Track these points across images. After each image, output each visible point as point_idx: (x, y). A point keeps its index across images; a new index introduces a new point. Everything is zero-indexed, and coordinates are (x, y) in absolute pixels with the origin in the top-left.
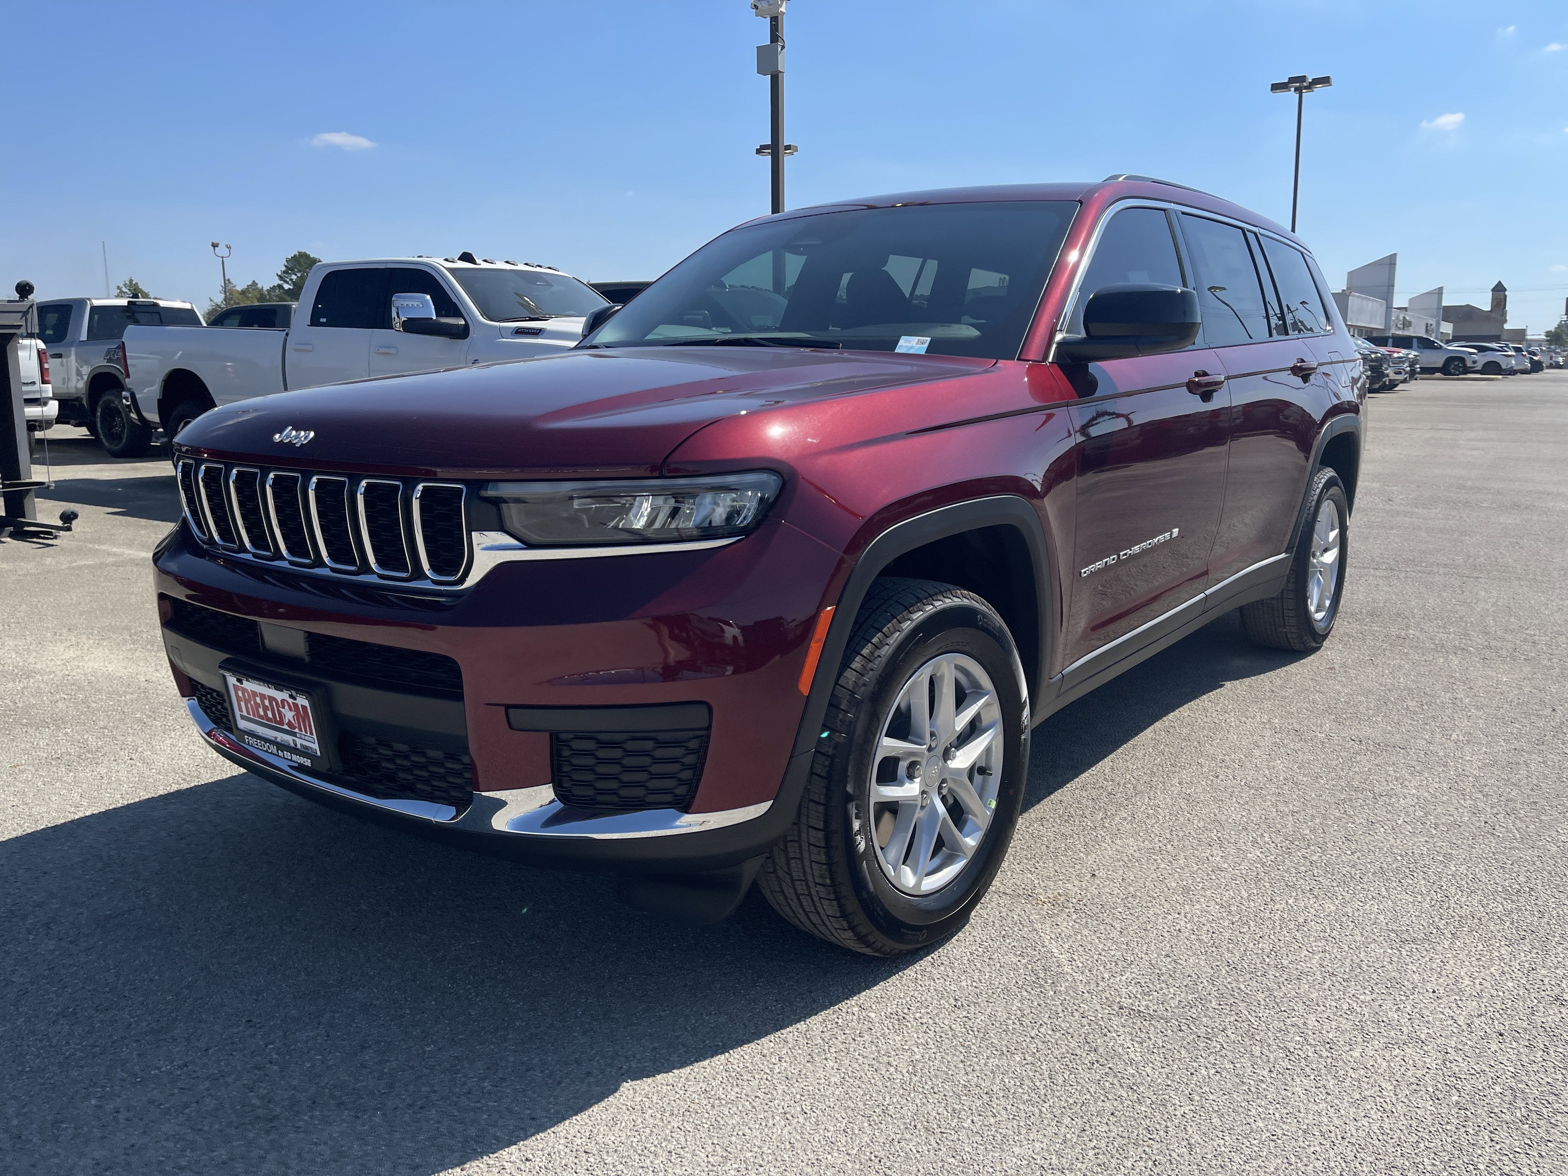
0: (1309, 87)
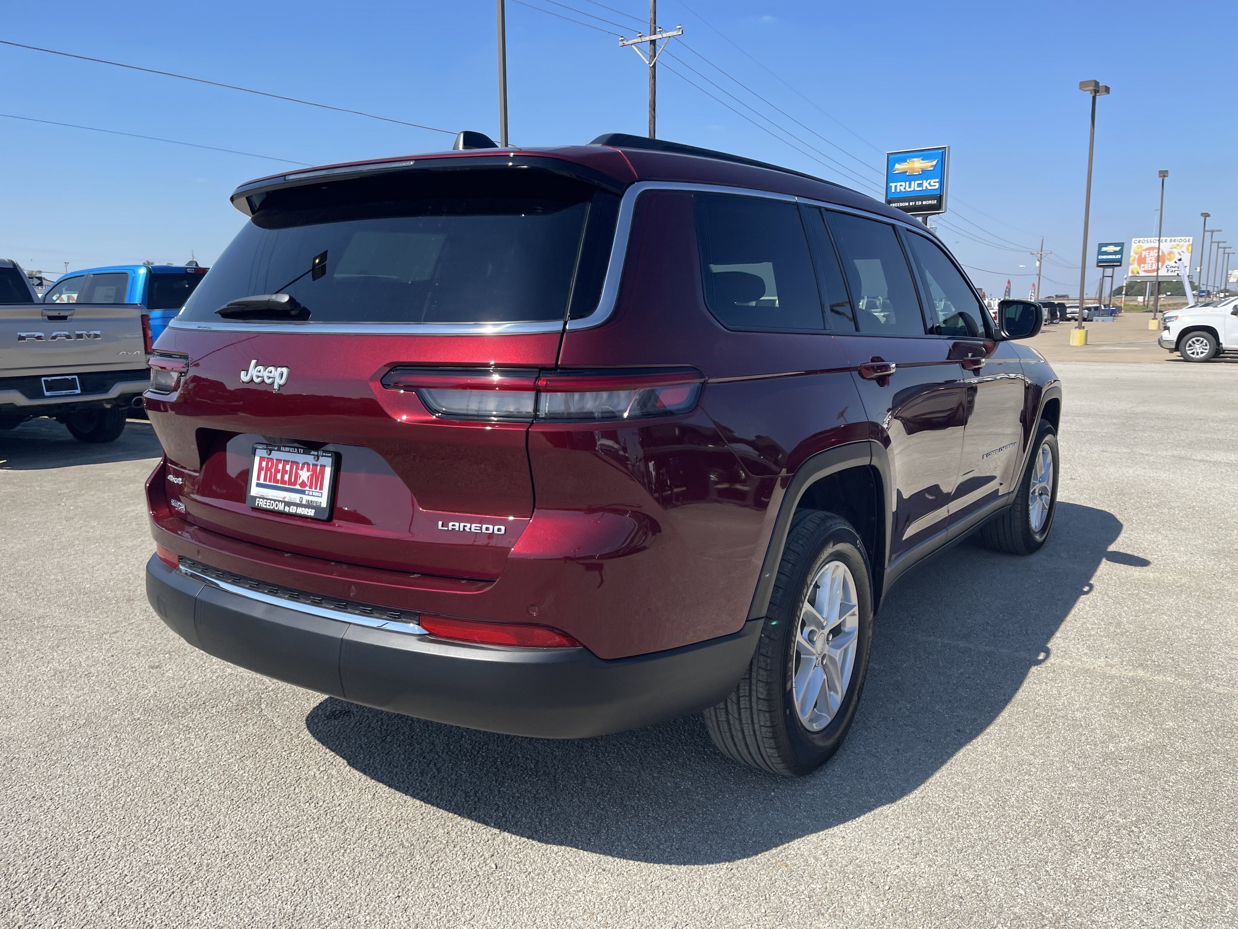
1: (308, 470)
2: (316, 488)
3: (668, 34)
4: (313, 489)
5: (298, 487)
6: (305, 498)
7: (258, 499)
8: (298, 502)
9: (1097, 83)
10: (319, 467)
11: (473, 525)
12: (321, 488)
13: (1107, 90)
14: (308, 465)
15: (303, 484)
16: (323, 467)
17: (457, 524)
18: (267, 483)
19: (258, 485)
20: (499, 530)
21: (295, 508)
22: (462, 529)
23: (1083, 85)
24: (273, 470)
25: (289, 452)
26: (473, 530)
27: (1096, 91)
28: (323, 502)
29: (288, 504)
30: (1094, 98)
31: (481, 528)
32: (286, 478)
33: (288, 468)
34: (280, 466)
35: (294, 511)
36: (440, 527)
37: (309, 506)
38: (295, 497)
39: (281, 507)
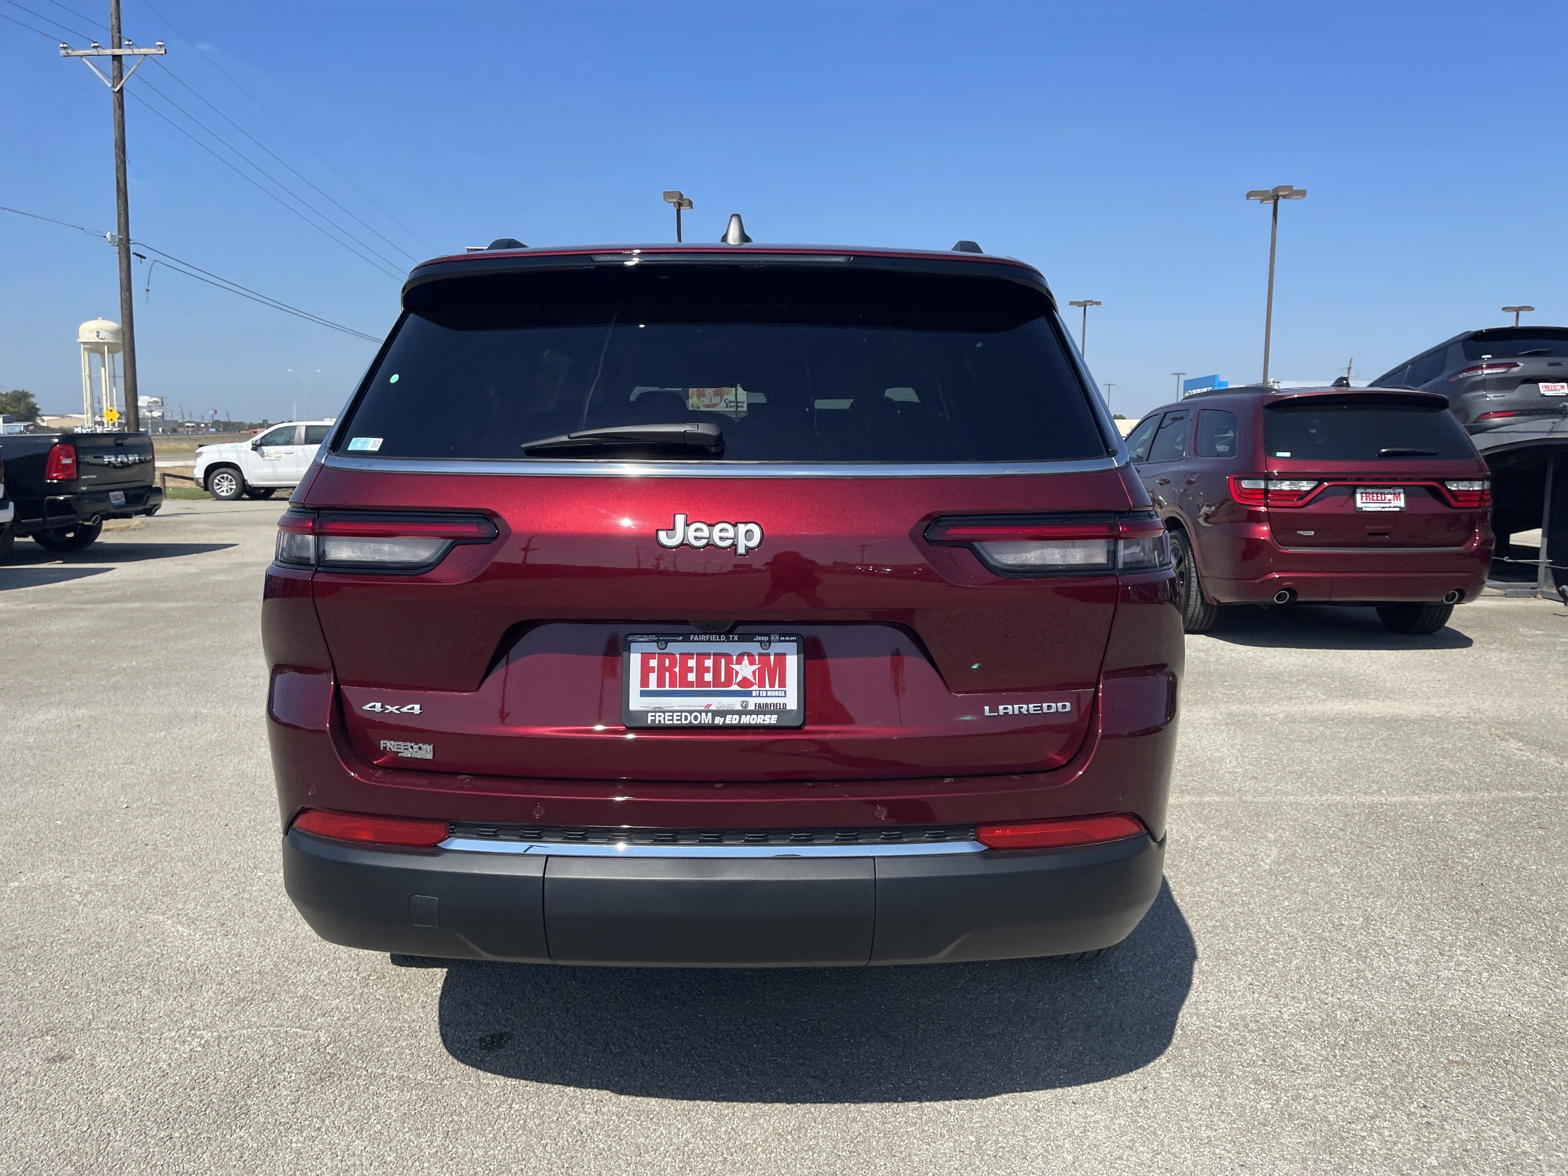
1: (752, 663)
2: (772, 685)
3: (143, 51)
4: (767, 687)
5: (735, 687)
6: (752, 702)
7: (650, 714)
8: (740, 708)
9: (681, 196)
10: (772, 658)
11: (1031, 706)
12: (782, 684)
13: (690, 204)
14: (750, 655)
15: (745, 682)
16: (781, 657)
17: (1010, 707)
18: (667, 688)
19: (643, 694)
20: (1064, 707)
21: (737, 717)
22: (1016, 712)
23: (667, 195)
24: (677, 670)
25: (709, 641)
26: (1031, 711)
27: (680, 205)
28: (792, 701)
29: (723, 713)
30: (678, 211)
31: (1041, 707)
32: (708, 677)
33: (709, 663)
34: (692, 663)
35: (734, 722)
36: (987, 713)
37: (761, 710)
38: (735, 703)
39: (706, 719)
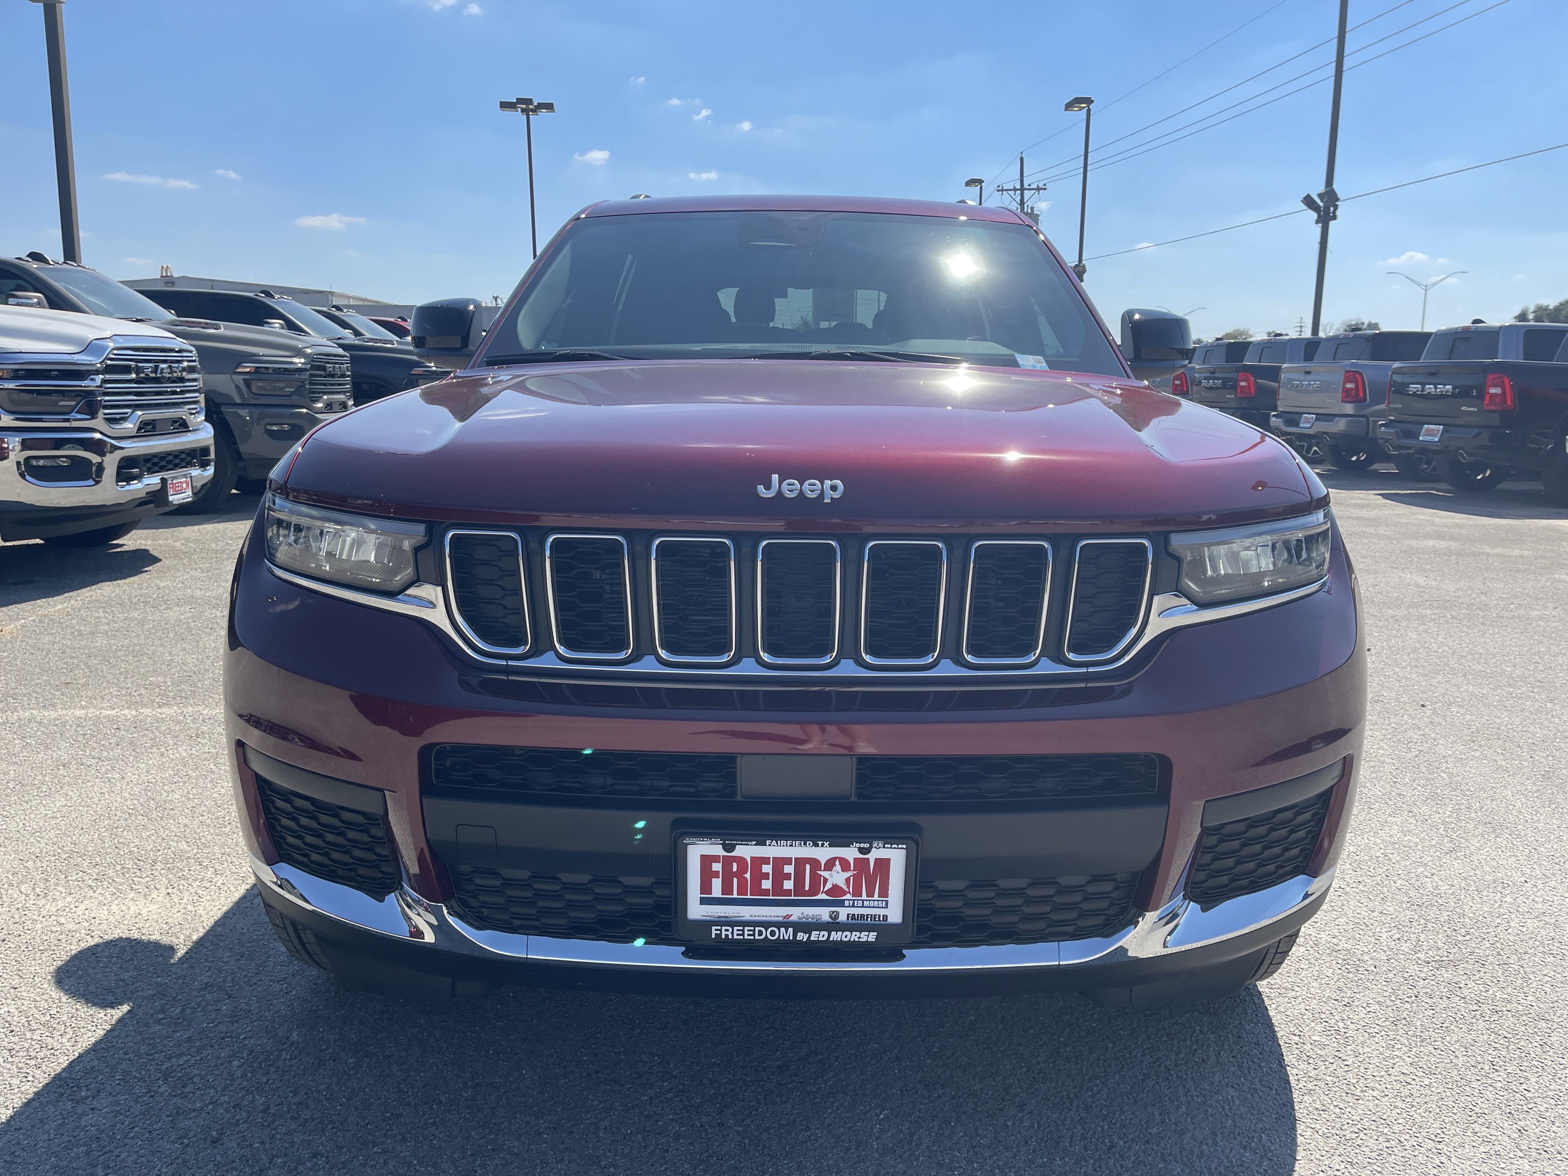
0: (534, 111)
